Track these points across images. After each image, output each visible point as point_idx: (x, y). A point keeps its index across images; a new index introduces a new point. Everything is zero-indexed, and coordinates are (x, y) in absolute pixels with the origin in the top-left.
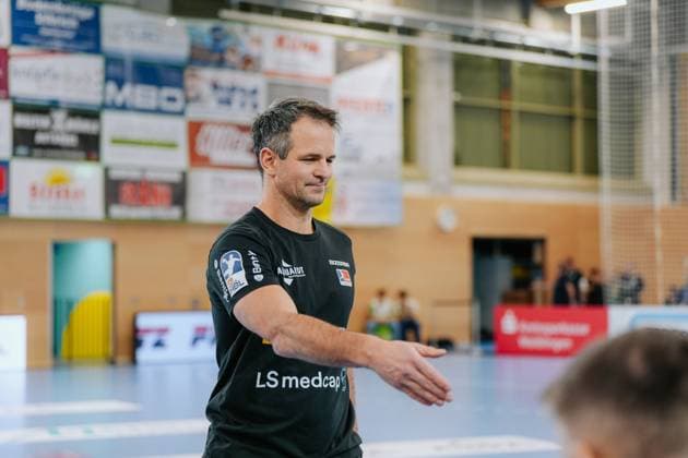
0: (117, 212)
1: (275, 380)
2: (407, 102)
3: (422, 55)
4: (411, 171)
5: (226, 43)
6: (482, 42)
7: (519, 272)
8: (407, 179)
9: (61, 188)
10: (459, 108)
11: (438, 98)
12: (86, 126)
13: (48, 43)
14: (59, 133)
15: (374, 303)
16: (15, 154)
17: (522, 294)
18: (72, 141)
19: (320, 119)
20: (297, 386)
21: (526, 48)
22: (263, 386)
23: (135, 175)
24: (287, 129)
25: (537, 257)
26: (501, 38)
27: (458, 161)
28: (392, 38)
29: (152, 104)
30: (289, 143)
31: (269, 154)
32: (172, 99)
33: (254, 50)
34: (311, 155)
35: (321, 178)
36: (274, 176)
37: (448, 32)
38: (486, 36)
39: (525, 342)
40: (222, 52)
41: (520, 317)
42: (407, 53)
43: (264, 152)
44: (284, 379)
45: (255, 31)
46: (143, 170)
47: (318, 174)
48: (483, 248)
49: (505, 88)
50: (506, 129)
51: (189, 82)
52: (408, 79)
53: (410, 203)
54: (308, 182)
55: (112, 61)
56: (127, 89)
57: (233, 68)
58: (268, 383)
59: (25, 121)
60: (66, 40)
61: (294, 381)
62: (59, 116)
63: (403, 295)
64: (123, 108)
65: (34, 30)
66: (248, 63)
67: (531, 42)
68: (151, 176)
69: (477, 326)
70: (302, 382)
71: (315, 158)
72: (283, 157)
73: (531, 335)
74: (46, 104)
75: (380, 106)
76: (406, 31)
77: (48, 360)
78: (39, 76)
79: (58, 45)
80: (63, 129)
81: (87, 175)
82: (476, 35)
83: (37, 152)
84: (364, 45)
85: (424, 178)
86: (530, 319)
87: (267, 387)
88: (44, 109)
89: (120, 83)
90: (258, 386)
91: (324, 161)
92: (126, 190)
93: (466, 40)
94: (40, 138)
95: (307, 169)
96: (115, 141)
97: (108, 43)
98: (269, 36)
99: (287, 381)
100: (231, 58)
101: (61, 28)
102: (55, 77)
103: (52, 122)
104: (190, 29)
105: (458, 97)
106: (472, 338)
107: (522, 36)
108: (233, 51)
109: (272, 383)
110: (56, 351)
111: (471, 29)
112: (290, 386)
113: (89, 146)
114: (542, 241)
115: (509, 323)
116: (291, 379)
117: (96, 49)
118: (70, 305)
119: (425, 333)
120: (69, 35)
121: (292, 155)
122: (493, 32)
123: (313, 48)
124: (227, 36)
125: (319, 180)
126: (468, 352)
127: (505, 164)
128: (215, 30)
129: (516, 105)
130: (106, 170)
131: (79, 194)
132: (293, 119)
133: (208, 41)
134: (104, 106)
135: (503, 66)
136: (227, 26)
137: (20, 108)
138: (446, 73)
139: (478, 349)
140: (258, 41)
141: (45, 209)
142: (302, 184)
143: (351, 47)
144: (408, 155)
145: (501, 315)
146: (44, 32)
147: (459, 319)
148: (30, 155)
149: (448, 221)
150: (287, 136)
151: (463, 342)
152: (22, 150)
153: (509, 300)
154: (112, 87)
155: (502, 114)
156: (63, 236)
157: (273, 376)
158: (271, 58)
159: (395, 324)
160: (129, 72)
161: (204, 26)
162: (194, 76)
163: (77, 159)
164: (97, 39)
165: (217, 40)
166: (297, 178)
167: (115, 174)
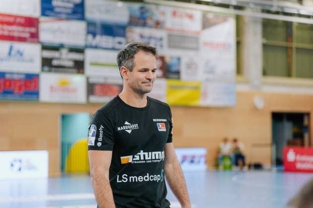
0: (93, 99)
1: (126, 178)
2: (239, 44)
3: (246, 20)
4: (240, 78)
5: (147, 15)
6: (277, 13)
7: (296, 130)
8: (238, 82)
9: (65, 87)
10: (265, 46)
11: (254, 41)
12: (77, 56)
13: (59, 15)
14: (64, 60)
15: (222, 145)
16: (43, 70)
17: (298, 141)
18: (71, 64)
19: (148, 51)
20: (137, 181)
21: (300, 16)
22: (121, 181)
23: (101, 81)
24: (133, 57)
25: (306, 122)
26: (287, 11)
27: (265, 73)
28: (232, 11)
29: (110, 45)
30: (133, 64)
31: (125, 69)
32: (120, 43)
33: (161, 18)
34: (144, 69)
35: (150, 80)
36: (127, 80)
37: (260, 8)
38: (280, 10)
39: (299, 166)
40: (144, 19)
41: (297, 153)
42: (238, 19)
43: (122, 68)
44: (130, 178)
45: (162, 8)
46: (106, 78)
47: (147, 78)
48: (277, 117)
49: (289, 36)
50: (289, 57)
51: (129, 34)
52: (239, 32)
53: (240, 95)
54: (143, 81)
55: (91, 24)
56: (98, 38)
57: (150, 27)
58: (123, 180)
59: (48, 54)
60: (68, 14)
61: (135, 178)
62: (64, 52)
63: (235, 141)
64: (96, 47)
65: (52, 9)
66: (158, 25)
67: (303, 12)
68: (110, 81)
69: (274, 157)
70: (139, 179)
71: (146, 70)
72: (131, 71)
73: (303, 162)
74: (57, 46)
75: (224, 46)
76: (238, 8)
77: (58, 173)
78: (54, 32)
79: (64, 16)
80: (66, 58)
81: (78, 81)
82: (274, 9)
83: (53, 69)
84: (217, 15)
85: (247, 82)
86: (302, 154)
87: (122, 182)
88: (56, 48)
89: (94, 35)
90: (118, 181)
91: (150, 71)
92: (97, 88)
93: (269, 12)
94: (55, 63)
95: (142, 76)
96: (92, 64)
97: (89, 15)
98: (169, 11)
99: (132, 179)
100: (149, 22)
101: (65, 8)
102: (62, 32)
103: (61, 54)
104: (129, 8)
105: (265, 41)
106: (272, 163)
107: (298, 10)
108: (151, 19)
109: (125, 180)
110: (62, 168)
111: (272, 6)
112: (133, 181)
113: (79, 66)
114: (308, 114)
115: (291, 156)
116: (133, 178)
117: (82, 18)
118: (69, 145)
119: (248, 160)
120: (69, 11)
121: (135, 69)
122: (282, 8)
123: (191, 17)
124: (147, 11)
125: (148, 81)
126: (270, 170)
127: (289, 74)
128: (142, 8)
129: (295, 45)
130: (88, 79)
131: (74, 90)
132: (135, 52)
133: (137, 14)
134: (86, 47)
135: (288, 25)
136: (147, 6)
137: (45, 48)
138: (259, 29)
139: (275, 169)
140: (163, 14)
141: (57, 98)
142: (141, 83)
143: (210, 16)
144: (239, 70)
145: (287, 152)
146: (57, 10)
147: (265, 153)
148: (50, 71)
149: (259, 103)
150: (133, 61)
151: (267, 165)
152: (46, 68)
153: (291, 144)
154: (90, 37)
155: (287, 49)
156: (66, 111)
157: (125, 176)
158: (170, 22)
159: (232, 155)
160: (98, 30)
161: (136, 6)
162: (131, 31)
163: (72, 73)
164: (83, 13)
165: (142, 13)
166: (138, 80)
167: (92, 80)
